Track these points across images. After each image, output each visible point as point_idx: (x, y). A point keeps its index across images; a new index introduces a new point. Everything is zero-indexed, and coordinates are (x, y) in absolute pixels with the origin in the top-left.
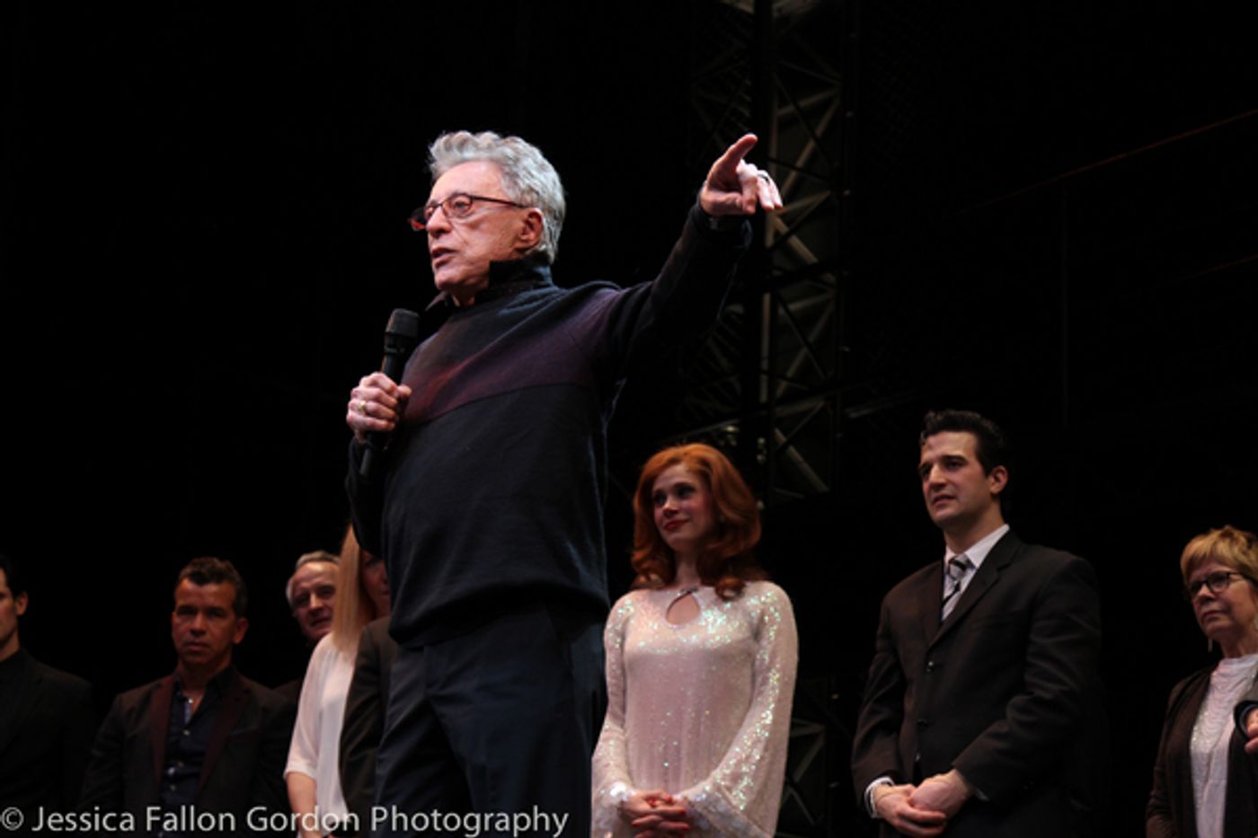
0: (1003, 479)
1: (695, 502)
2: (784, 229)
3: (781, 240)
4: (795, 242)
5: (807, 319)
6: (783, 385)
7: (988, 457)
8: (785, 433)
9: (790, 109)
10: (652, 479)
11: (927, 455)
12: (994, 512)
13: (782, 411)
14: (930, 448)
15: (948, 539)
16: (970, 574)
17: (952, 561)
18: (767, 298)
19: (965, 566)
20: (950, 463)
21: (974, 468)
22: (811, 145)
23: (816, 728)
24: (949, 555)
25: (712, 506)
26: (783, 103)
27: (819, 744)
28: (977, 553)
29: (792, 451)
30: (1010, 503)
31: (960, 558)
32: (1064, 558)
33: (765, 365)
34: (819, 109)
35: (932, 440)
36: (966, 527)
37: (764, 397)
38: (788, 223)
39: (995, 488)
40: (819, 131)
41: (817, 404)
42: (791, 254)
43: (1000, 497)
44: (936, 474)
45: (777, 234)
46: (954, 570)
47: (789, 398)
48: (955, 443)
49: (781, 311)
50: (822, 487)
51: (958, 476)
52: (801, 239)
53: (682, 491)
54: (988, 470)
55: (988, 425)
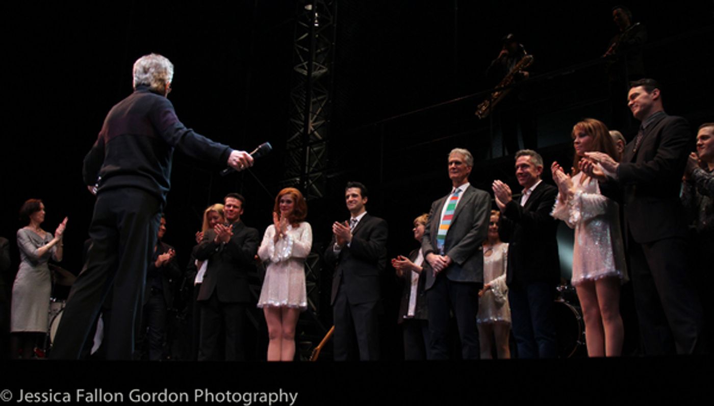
0: (366, 200)
1: (291, 205)
2: (313, 129)
3: (312, 132)
4: (316, 133)
5: (318, 152)
6: (311, 169)
7: (363, 195)
8: (312, 180)
9: (315, 99)
10: (281, 196)
11: (348, 193)
12: (364, 208)
13: (311, 175)
14: (349, 191)
15: (352, 214)
16: (357, 223)
17: (353, 220)
18: (308, 148)
19: (356, 221)
20: (354, 195)
21: (360, 197)
22: (320, 109)
23: (317, 255)
24: (352, 218)
25: (295, 206)
26: (313, 98)
27: (318, 259)
28: (359, 218)
29: (313, 186)
30: (368, 207)
31: (355, 219)
32: (380, 220)
33: (307, 164)
34: (323, 100)
35: (349, 189)
36: (357, 211)
37: (307, 172)
38: (314, 128)
39: (364, 202)
40: (322, 105)
41: (320, 174)
42: (314, 136)
43: (365, 205)
44: (351, 198)
45: (311, 130)
46: (353, 222)
47: (313, 172)
48: (355, 190)
49: (311, 150)
50: (321, 195)
51: (356, 199)
52: (318, 132)
53: (289, 202)
54: (363, 198)
55: (363, 186)
